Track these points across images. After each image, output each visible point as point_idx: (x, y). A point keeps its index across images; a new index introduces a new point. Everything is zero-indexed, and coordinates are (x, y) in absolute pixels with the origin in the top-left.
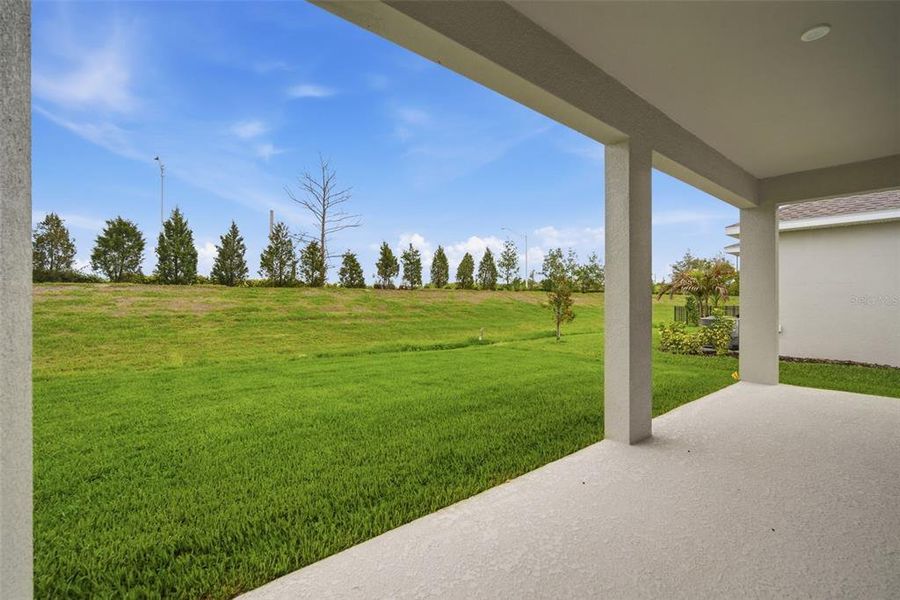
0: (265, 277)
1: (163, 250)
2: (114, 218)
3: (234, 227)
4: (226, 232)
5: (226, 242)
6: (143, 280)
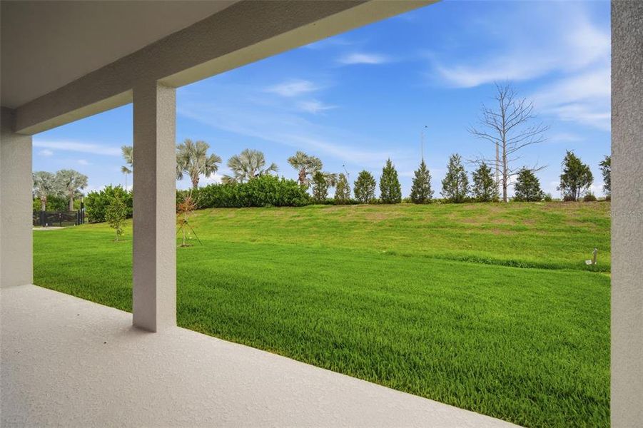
0: (447, 196)
1: (383, 188)
2: (361, 171)
3: (423, 164)
4: (418, 167)
5: (417, 174)
6: (374, 202)
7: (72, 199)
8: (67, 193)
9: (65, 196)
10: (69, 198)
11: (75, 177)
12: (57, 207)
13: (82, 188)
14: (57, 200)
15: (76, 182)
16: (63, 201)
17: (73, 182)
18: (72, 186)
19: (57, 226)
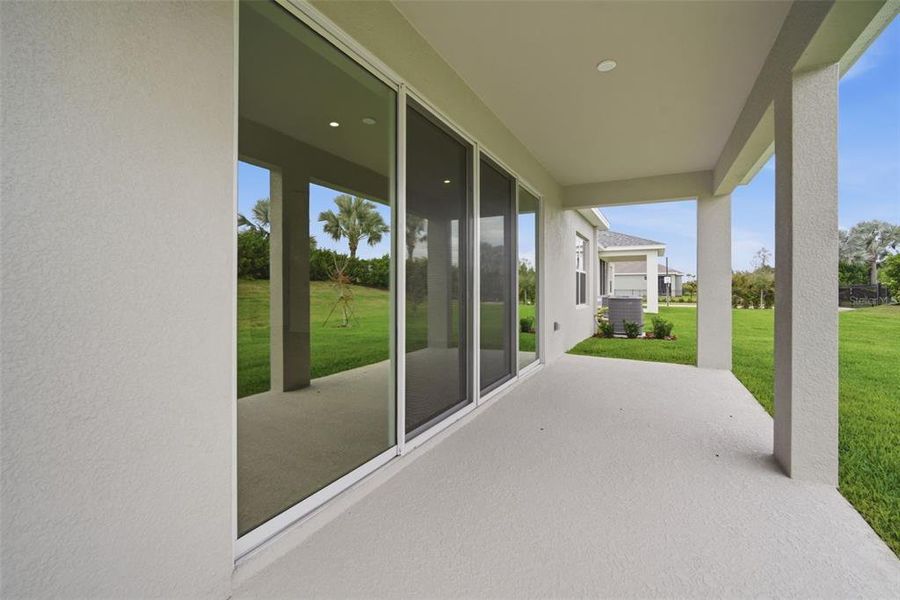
7: (875, 265)
8: (866, 256)
9: (862, 263)
10: (870, 263)
11: (880, 231)
12: (850, 279)
13: (894, 247)
14: (850, 269)
15: (883, 239)
16: (860, 270)
17: (877, 238)
18: (874, 245)
19: (848, 306)
